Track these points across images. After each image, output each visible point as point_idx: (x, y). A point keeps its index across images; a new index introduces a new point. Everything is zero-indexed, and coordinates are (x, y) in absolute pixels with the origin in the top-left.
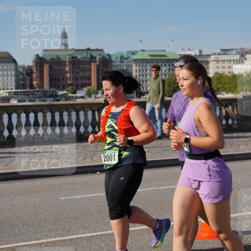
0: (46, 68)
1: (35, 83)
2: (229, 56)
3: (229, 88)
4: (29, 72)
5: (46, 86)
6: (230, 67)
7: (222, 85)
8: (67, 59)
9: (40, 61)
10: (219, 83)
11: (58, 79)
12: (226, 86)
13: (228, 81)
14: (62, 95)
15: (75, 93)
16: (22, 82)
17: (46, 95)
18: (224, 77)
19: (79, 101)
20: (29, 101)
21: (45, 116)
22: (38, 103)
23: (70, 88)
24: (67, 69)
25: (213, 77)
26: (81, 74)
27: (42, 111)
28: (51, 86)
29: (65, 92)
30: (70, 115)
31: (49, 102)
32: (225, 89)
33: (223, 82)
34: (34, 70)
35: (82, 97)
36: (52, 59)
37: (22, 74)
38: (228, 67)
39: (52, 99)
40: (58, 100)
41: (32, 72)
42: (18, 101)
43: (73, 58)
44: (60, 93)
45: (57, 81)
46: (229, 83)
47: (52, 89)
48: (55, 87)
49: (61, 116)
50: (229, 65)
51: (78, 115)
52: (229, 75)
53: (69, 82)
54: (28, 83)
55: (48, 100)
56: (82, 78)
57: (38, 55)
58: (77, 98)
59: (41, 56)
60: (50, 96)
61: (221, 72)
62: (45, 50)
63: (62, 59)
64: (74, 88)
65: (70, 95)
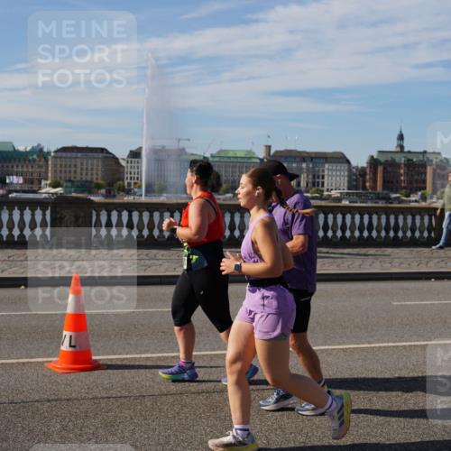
0: (380, 169)
1: (368, 184)
4: (362, 172)
5: (379, 188)
8: (403, 162)
9: (374, 163)
11: (392, 182)
14: (395, 198)
15: (408, 196)
16: (354, 183)
17: (379, 198)
19: (413, 205)
20: (361, 202)
21: (379, 219)
22: (369, 204)
23: (404, 191)
24: (402, 171)
26: (416, 177)
27: (377, 213)
28: (384, 188)
29: (398, 195)
30: (405, 219)
31: (381, 204)
34: (368, 171)
35: (416, 201)
36: (386, 161)
37: (355, 175)
39: (384, 202)
40: (391, 203)
41: (365, 174)
42: (350, 202)
43: (409, 160)
44: (394, 195)
45: (390, 184)
47: (385, 192)
48: (388, 190)
49: (396, 219)
51: (414, 220)
53: (403, 185)
54: (361, 184)
55: (380, 202)
56: (417, 181)
57: (372, 157)
58: (410, 201)
59: (375, 157)
60: (383, 198)
62: (380, 152)
63: (397, 160)
64: (408, 191)
65: (404, 198)
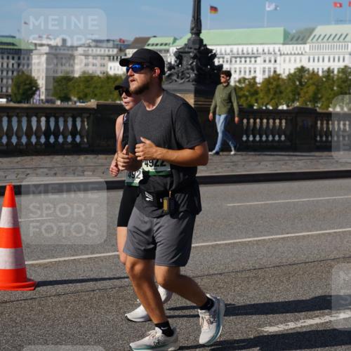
2: (103, 50)
3: (101, 94)
6: (104, 66)
7: (92, 89)
10: (88, 87)
12: (97, 91)
13: (99, 85)
18: (95, 79)
25: (80, 77)
32: (96, 95)
33: (94, 85)
38: (101, 66)
46: (101, 87)
50: (103, 62)
52: (101, 75)
61: (91, 72)
